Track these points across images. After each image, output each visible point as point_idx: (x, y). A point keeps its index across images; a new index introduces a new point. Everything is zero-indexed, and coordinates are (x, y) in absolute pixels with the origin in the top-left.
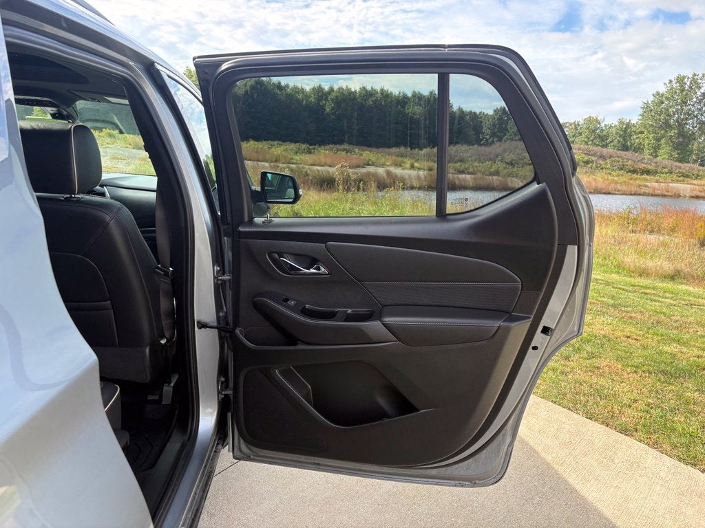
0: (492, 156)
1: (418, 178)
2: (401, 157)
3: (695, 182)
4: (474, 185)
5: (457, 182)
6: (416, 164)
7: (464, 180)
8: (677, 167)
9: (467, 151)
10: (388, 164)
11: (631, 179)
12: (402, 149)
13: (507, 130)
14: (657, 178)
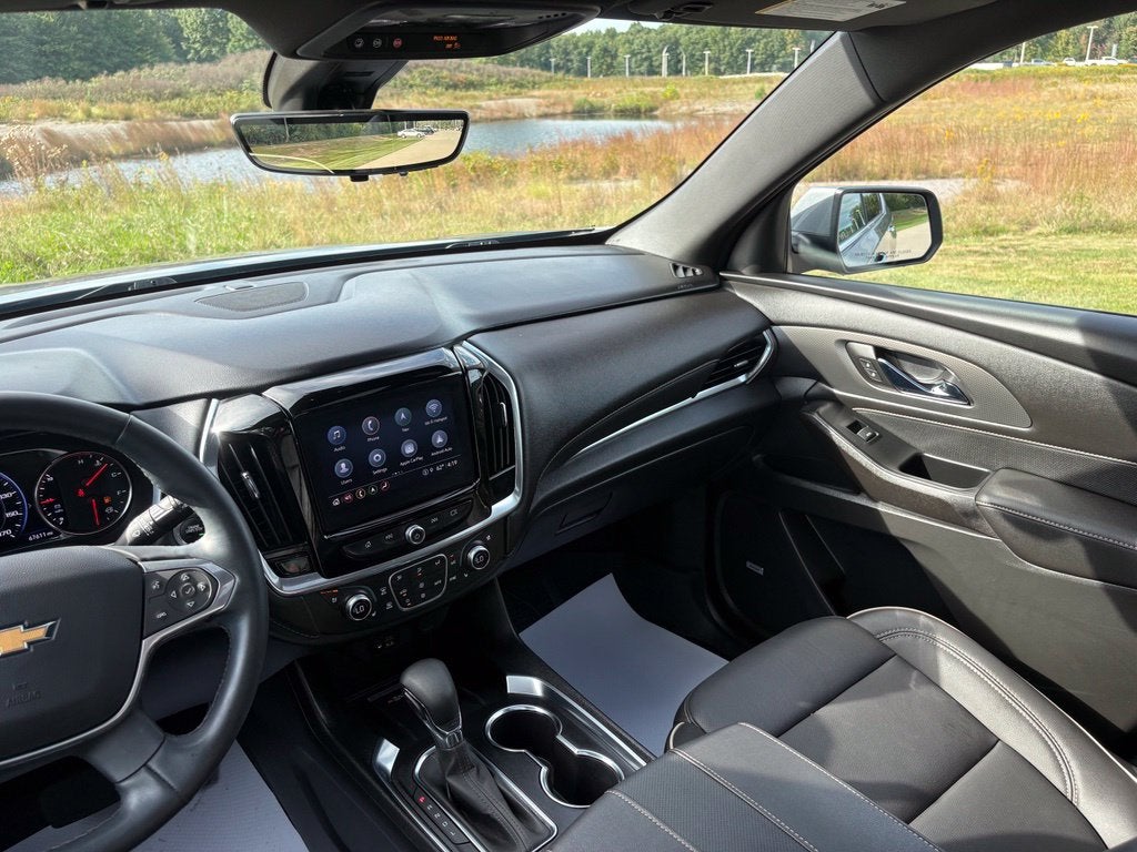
0: (232, 81)
1: (115, 137)
2: (54, 98)
3: (536, 93)
4: (224, 138)
5: (193, 137)
6: (95, 110)
7: (203, 130)
8: (504, 73)
9: (180, 76)
10: (34, 115)
11: (456, 98)
12: (47, 83)
13: (229, 30)
14: (487, 93)
